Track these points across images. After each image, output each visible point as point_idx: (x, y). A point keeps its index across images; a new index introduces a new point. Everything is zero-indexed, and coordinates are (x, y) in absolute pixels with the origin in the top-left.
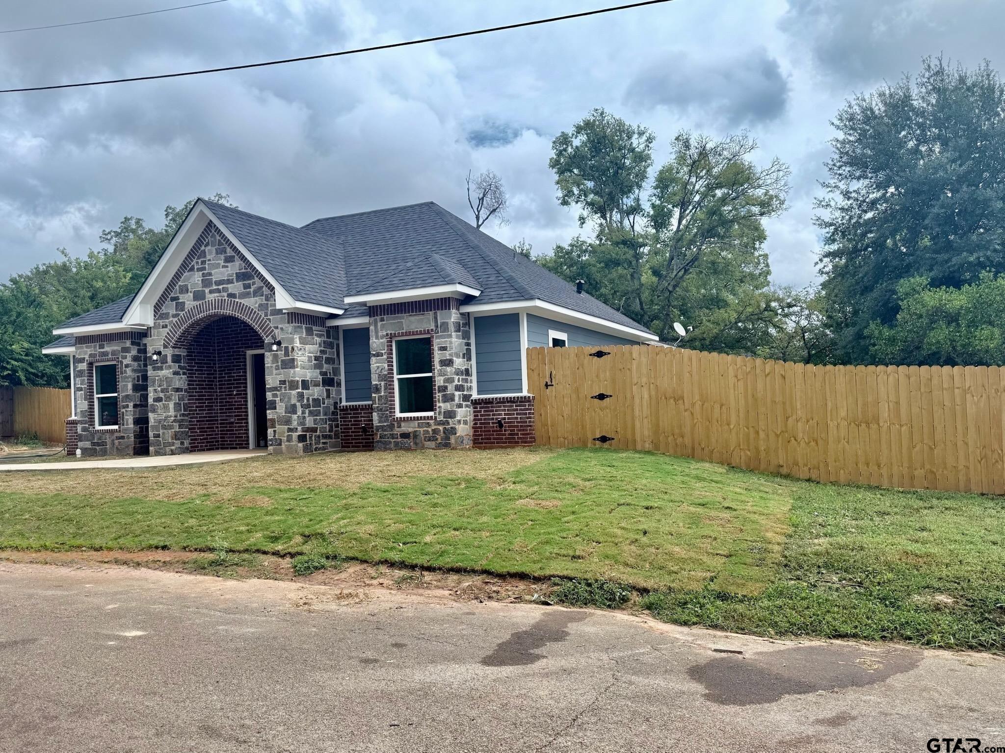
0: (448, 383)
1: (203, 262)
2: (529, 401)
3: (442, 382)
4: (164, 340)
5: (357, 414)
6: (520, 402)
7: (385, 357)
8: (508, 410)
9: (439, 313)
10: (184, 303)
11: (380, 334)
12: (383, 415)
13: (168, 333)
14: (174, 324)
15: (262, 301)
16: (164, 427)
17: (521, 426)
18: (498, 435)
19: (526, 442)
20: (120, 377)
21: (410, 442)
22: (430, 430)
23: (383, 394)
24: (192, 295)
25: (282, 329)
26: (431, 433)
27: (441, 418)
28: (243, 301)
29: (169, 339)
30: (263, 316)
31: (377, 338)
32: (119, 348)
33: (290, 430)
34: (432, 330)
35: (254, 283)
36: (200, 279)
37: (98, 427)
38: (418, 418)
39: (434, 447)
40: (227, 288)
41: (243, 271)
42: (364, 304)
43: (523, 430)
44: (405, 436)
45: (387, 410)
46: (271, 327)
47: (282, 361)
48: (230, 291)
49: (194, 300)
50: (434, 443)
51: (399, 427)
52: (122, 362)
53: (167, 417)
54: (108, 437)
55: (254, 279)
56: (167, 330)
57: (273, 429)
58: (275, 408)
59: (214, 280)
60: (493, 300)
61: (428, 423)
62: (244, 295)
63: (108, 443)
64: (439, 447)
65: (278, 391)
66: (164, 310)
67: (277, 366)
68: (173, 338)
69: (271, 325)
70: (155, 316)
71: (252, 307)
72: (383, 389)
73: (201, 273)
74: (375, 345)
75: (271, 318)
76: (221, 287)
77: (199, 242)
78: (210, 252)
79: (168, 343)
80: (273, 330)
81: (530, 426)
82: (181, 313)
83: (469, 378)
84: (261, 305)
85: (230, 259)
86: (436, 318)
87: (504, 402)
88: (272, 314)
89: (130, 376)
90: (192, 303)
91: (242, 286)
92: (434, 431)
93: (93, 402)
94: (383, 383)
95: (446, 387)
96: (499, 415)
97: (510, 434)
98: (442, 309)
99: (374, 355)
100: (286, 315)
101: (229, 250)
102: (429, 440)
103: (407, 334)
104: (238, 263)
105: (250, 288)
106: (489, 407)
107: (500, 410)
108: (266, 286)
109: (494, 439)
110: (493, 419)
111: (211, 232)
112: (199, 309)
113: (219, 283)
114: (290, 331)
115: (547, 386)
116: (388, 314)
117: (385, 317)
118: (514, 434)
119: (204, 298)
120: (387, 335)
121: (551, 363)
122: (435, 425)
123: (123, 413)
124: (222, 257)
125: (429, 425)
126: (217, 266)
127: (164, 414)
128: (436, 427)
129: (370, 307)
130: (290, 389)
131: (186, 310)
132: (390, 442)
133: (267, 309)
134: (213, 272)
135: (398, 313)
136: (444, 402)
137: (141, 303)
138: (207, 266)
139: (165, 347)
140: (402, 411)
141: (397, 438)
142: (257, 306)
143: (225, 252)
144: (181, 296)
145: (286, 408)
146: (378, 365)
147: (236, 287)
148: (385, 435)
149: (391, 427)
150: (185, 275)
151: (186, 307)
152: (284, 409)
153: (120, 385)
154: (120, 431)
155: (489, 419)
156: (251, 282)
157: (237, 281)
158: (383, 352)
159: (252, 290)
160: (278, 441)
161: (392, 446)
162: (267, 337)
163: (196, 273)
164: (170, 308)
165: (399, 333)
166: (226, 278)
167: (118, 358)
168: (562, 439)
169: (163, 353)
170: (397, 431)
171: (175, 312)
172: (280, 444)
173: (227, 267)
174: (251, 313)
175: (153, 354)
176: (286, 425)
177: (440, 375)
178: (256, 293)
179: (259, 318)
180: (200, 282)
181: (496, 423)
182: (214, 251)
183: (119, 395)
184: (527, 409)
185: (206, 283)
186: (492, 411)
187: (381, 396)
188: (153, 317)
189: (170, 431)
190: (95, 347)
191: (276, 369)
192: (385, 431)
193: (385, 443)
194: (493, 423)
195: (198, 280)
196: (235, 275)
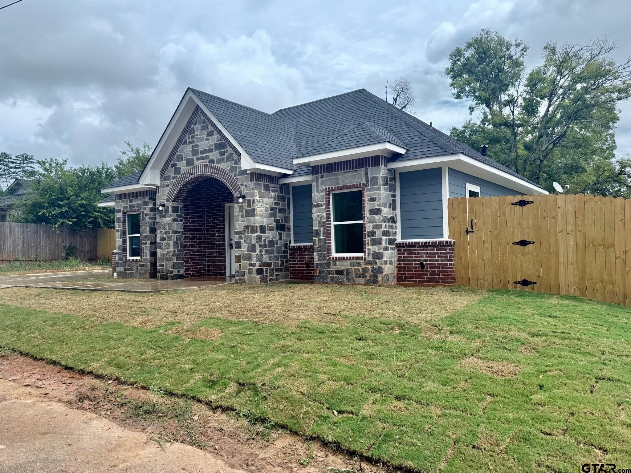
0: (376, 228)
1: (193, 137)
2: (451, 246)
3: (371, 228)
4: (167, 196)
5: (302, 252)
6: (442, 246)
7: (324, 207)
8: (430, 253)
9: (369, 169)
10: (180, 168)
11: (320, 188)
12: (322, 254)
13: (170, 191)
14: (173, 184)
15: (232, 164)
16: (167, 260)
17: (442, 268)
18: (421, 274)
19: (446, 282)
20: (142, 223)
21: (344, 277)
22: (360, 268)
23: (322, 237)
24: (185, 162)
25: (246, 186)
26: (361, 271)
27: (370, 259)
28: (219, 165)
29: (170, 195)
30: (233, 176)
31: (318, 192)
32: (142, 202)
33: (251, 265)
34: (363, 184)
35: (227, 151)
36: (191, 150)
37: (129, 258)
38: (349, 258)
39: (363, 283)
40: (209, 156)
41: (220, 142)
42: (307, 165)
43: (444, 271)
44: (339, 272)
45: (325, 251)
46: (238, 185)
47: (246, 211)
48: (210, 158)
49: (187, 166)
50: (363, 279)
51: (335, 265)
52: (143, 212)
53: (169, 252)
54: (134, 264)
55: (227, 148)
56: (169, 188)
57: (238, 264)
58: (240, 247)
59: (200, 150)
60: (418, 157)
61: (359, 263)
62: (221, 161)
63: (134, 269)
64: (368, 283)
65: (243, 234)
66: (167, 174)
67: (243, 215)
68: (172, 195)
69: (238, 183)
70: (161, 178)
71: (226, 170)
72: (322, 233)
73: (191, 145)
74: (316, 198)
75: (239, 177)
76: (204, 155)
77: (190, 122)
78: (197, 129)
79: (169, 198)
80: (240, 187)
81: (451, 268)
82: (178, 176)
83: (394, 225)
84: (231, 168)
85: (210, 134)
86: (367, 174)
87: (426, 246)
88: (239, 175)
89: (148, 222)
90: (185, 168)
91: (219, 154)
92: (364, 269)
93: (126, 240)
94: (322, 229)
95: (374, 233)
96: (421, 257)
97: (431, 275)
98: (372, 166)
99: (315, 206)
100: (249, 175)
101: (210, 128)
102: (359, 277)
103: (343, 188)
104: (216, 136)
105: (224, 155)
106: (411, 250)
107: (422, 253)
108: (235, 153)
109: (416, 278)
110: (415, 261)
111: (198, 113)
112: (190, 172)
113: (203, 152)
114: (251, 187)
115: (467, 232)
116: (327, 172)
117: (325, 174)
118: (435, 275)
119: (193, 164)
120: (326, 189)
121: (472, 211)
122: (365, 264)
123: (143, 248)
124: (205, 132)
125: (359, 264)
126: (202, 139)
127: (167, 250)
128: (365, 266)
129: (312, 167)
130: (251, 233)
131: (182, 174)
132: (327, 277)
133: (236, 171)
134: (199, 144)
135: (335, 171)
136: (373, 245)
137: (151, 168)
138: (195, 140)
139: (168, 201)
140: (337, 251)
141: (333, 274)
142: (229, 168)
143: (208, 129)
144: (178, 163)
145: (248, 247)
146: (318, 214)
147: (214, 155)
148: (323, 271)
149: (328, 264)
150: (180, 147)
151: (181, 171)
152: (247, 248)
153: (142, 228)
154: (141, 260)
155: (412, 261)
156: (225, 150)
157: (216, 150)
158: (322, 203)
159: (225, 156)
160: (243, 273)
161: (329, 280)
162: (235, 192)
163: (188, 145)
164: (171, 172)
165: (335, 188)
166: (208, 148)
167: (141, 209)
168: (482, 281)
169: (166, 206)
170: (333, 268)
171: (174, 175)
172: (244, 276)
173: (208, 139)
174: (225, 174)
175: (159, 206)
176: (248, 261)
177: (369, 222)
178: (228, 159)
179: (230, 178)
180: (191, 152)
181: (418, 264)
182: (200, 128)
183: (141, 235)
184: (448, 253)
185: (195, 153)
186: (415, 253)
187: (320, 239)
188: (160, 179)
189: (170, 262)
190: (127, 202)
191: (242, 217)
192: (323, 267)
193: (323, 278)
194: (415, 264)
195: (189, 151)
196: (214, 146)
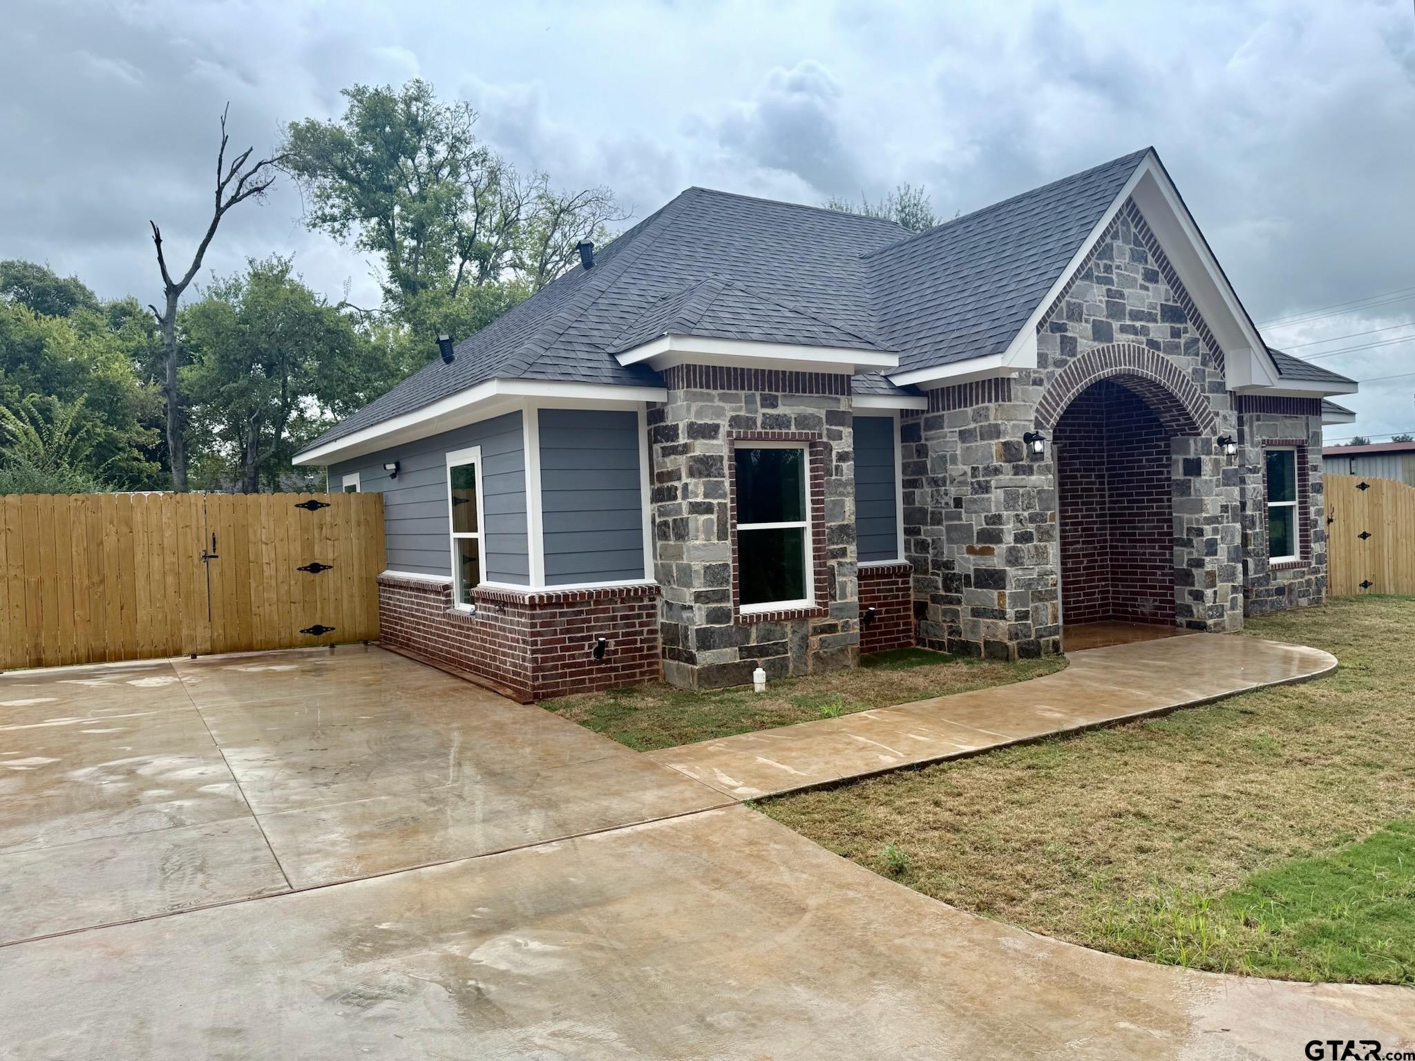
1: (1108, 269)
7: (1261, 474)
10: (1078, 341)
11: (1255, 439)
13: (1044, 398)
14: (1056, 380)
15: (1197, 362)
22: (1304, 581)
23: (1258, 530)
24: (1089, 326)
26: (1305, 585)
27: (1313, 564)
28: (1170, 358)
29: (1047, 411)
30: (1199, 391)
31: (1252, 445)
34: (1304, 441)
35: (1186, 331)
36: (1103, 299)
39: (1306, 604)
40: (1147, 329)
41: (1171, 301)
44: (1280, 591)
46: (1209, 412)
47: (1224, 471)
48: (1151, 335)
49: (1094, 340)
50: (1306, 599)
51: (1275, 578)
56: (1042, 390)
59: (1128, 308)
62: (1173, 349)
67: (1218, 480)
68: (1055, 410)
73: (1105, 288)
75: (1210, 395)
76: (1138, 324)
82: (1071, 360)
84: (1195, 371)
90: (1090, 343)
91: (1169, 329)
95: (1317, 522)
99: (1251, 471)
102: (1303, 596)
104: (1163, 286)
105: (1180, 337)
108: (1204, 339)
112: (1103, 359)
113: (1135, 315)
116: (1263, 411)
119: (1112, 339)
120: (1263, 441)
122: (1309, 574)
125: (1303, 574)
128: (1309, 577)
130: (1234, 521)
131: (1079, 356)
132: (1266, 602)
133: (1204, 380)
134: (1126, 291)
135: (1273, 412)
136: (1316, 541)
138: (1114, 277)
141: (1272, 598)
142: (1190, 370)
144: (1070, 325)
145: (1229, 552)
146: (1253, 485)
147: (1160, 330)
148: (1261, 592)
149: (1267, 579)
151: (1079, 349)
152: (1226, 554)
157: (1163, 321)
158: (1259, 466)
159: (1182, 341)
160: (1220, 610)
162: (1205, 427)
163: (1095, 285)
166: (1145, 309)
171: (1058, 356)
172: (1222, 615)
173: (1147, 289)
174: (1182, 381)
176: (1229, 581)
178: (1188, 347)
179: (1193, 394)
180: (1104, 306)
195: (1101, 301)
196: (1159, 308)
